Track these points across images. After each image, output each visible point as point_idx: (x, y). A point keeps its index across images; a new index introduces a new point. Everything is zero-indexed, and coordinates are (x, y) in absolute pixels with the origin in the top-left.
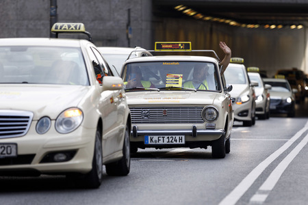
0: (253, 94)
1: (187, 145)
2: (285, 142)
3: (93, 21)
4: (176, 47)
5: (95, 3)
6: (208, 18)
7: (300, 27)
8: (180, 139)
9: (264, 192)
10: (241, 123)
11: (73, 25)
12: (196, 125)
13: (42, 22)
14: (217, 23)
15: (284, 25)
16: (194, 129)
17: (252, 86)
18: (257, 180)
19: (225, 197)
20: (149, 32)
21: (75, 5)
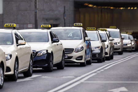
6: (99, 7)
13: (27, 12)
14: (104, 8)
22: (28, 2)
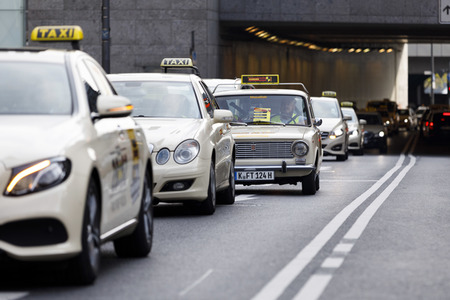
0: (347, 128)
1: (276, 181)
2: (373, 183)
3: (151, 45)
4: (263, 80)
5: (154, 25)
6: (283, 42)
7: (390, 51)
8: (270, 175)
9: (349, 241)
10: (335, 158)
11: (181, 60)
12: (286, 160)
13: (93, 47)
14: (294, 46)
15: (372, 49)
16: (284, 164)
17: (345, 120)
18: (341, 227)
19: (304, 247)
20: (215, 57)
21: (131, 26)
22: (94, 21)
